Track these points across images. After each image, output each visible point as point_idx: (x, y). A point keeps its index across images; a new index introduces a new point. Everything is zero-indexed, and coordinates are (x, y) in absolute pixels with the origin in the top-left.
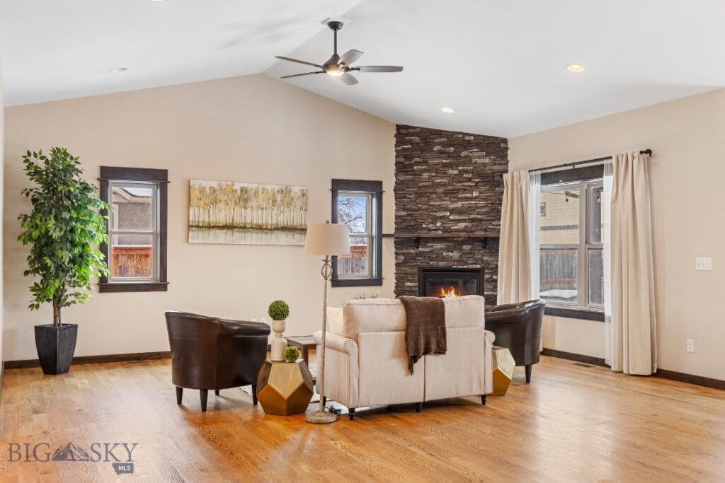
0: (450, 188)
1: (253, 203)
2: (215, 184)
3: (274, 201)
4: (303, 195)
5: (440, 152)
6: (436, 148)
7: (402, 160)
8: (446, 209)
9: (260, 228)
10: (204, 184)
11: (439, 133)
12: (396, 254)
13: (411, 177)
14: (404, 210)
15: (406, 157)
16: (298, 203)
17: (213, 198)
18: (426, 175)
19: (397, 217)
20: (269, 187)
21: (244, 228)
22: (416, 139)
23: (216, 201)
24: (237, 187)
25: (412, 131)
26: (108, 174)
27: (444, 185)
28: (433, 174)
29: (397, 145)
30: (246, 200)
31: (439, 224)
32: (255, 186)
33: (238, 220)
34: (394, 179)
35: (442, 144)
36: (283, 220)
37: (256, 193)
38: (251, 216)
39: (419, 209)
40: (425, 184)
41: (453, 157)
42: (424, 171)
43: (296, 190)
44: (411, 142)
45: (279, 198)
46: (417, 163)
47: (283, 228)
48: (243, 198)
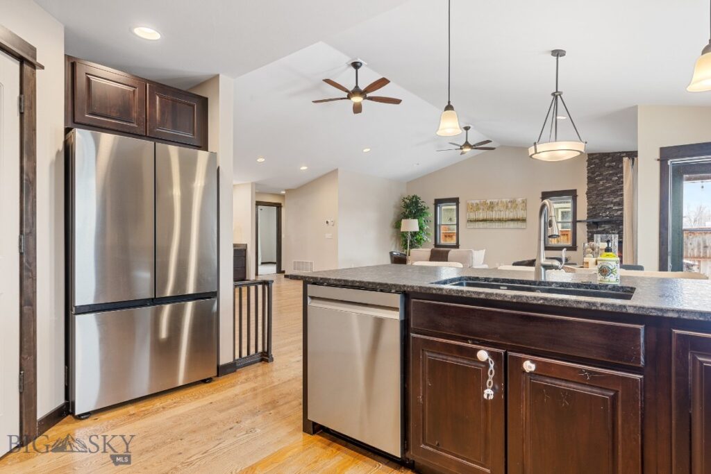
0: (613, 189)
1: (496, 208)
2: (478, 202)
3: (507, 207)
4: (523, 202)
5: (609, 167)
6: (607, 164)
7: (590, 175)
8: (612, 203)
9: (500, 220)
10: (473, 202)
11: (608, 155)
12: (588, 232)
13: (593, 185)
14: (592, 205)
15: (593, 173)
16: (520, 207)
17: (476, 208)
18: (601, 183)
19: (588, 210)
20: (504, 200)
21: (492, 220)
22: (597, 161)
23: (478, 209)
24: (488, 202)
25: (595, 156)
26: (438, 202)
27: (610, 187)
28: (605, 181)
29: (588, 166)
30: (493, 208)
31: (608, 213)
32: (496, 200)
33: (489, 217)
34: (587, 187)
35: (610, 162)
36: (512, 215)
37: (497, 204)
38: (494, 215)
39: (598, 204)
40: (601, 188)
41: (616, 168)
42: (601, 180)
43: (519, 200)
44: (595, 163)
45: (509, 205)
46: (597, 176)
47: (512, 220)
48: (491, 206)
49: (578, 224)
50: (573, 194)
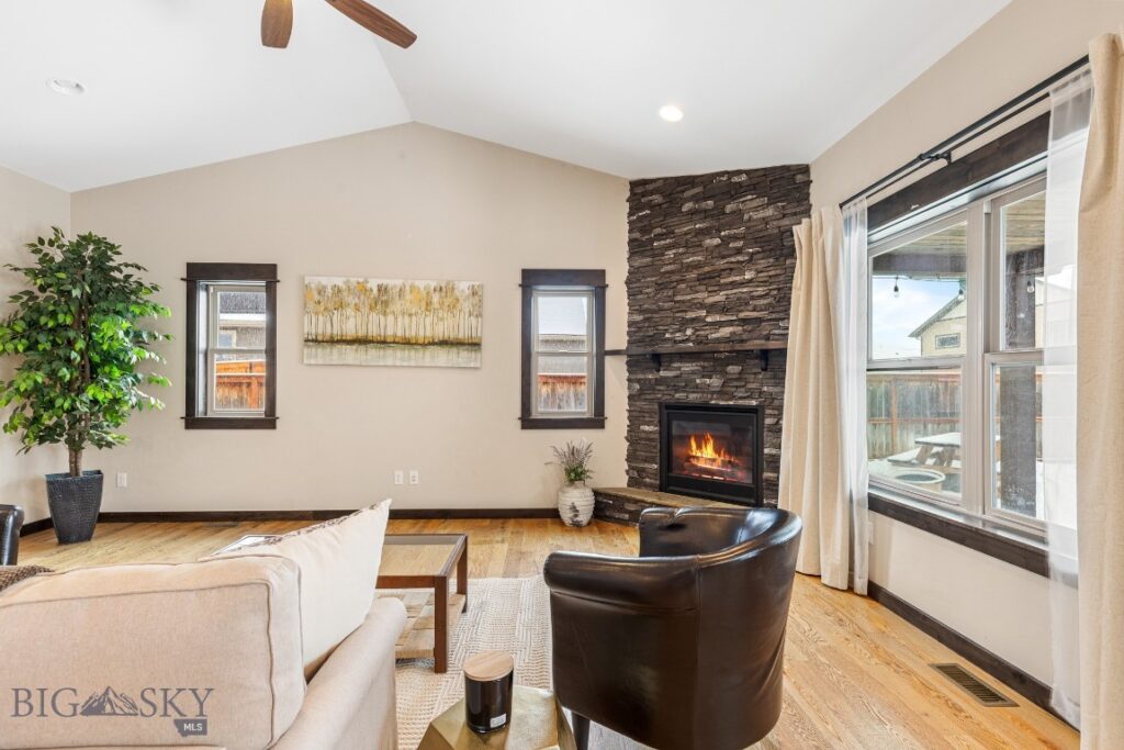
0: (707, 269)
1: (396, 306)
2: (340, 282)
3: (429, 304)
4: (474, 294)
5: (692, 213)
6: (687, 207)
7: (637, 235)
8: (702, 306)
9: (407, 343)
10: (324, 281)
11: (690, 181)
12: (629, 380)
13: (649, 259)
14: (641, 312)
15: (644, 231)
16: (466, 306)
17: (335, 301)
18: (671, 254)
19: (631, 324)
20: (421, 284)
21: (383, 342)
22: (657, 199)
23: (341, 306)
24: (373, 284)
25: (650, 187)
26: (198, 274)
27: (697, 266)
28: (681, 250)
29: (630, 214)
30: (386, 303)
31: (689, 332)
32: (399, 282)
33: (373, 332)
34: (626, 267)
35: (696, 199)
36: (442, 330)
37: (401, 292)
38: (393, 326)
39: (661, 310)
40: (669, 268)
41: (712, 216)
42: (669, 247)
43: (463, 287)
44: (650, 206)
45: (436, 298)
46: (659, 237)
47: (444, 343)
48: (382, 299)
49: (608, 360)
50: (594, 281)
